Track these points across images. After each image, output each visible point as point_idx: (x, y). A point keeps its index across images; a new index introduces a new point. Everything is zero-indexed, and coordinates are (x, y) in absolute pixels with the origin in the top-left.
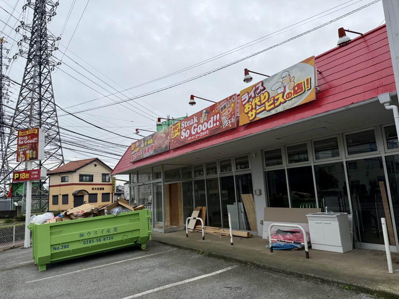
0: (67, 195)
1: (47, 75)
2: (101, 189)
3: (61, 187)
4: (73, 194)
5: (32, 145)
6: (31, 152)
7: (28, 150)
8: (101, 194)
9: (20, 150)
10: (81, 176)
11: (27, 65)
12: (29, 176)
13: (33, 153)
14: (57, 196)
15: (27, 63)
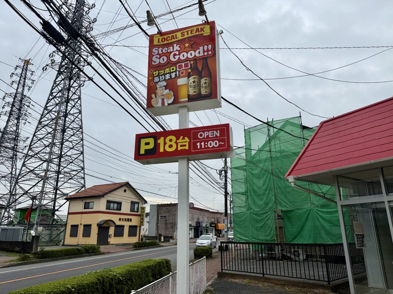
0: (90, 226)
1: (77, 89)
2: (128, 220)
3: (83, 215)
4: (98, 225)
5: (196, 63)
6: (194, 82)
7: (183, 77)
8: (128, 226)
9: (156, 79)
10: (109, 202)
11: (57, 77)
12: (190, 143)
13: (200, 82)
14: (77, 226)
15: (57, 75)
